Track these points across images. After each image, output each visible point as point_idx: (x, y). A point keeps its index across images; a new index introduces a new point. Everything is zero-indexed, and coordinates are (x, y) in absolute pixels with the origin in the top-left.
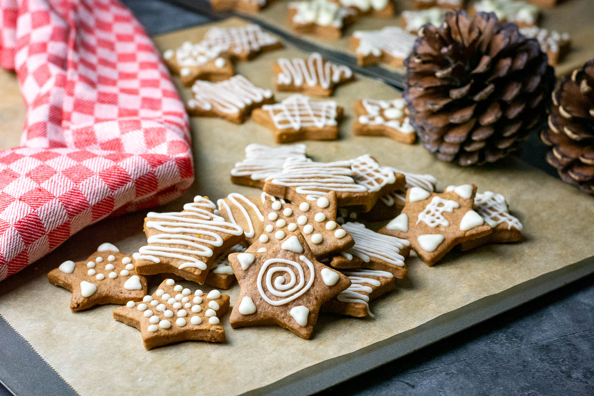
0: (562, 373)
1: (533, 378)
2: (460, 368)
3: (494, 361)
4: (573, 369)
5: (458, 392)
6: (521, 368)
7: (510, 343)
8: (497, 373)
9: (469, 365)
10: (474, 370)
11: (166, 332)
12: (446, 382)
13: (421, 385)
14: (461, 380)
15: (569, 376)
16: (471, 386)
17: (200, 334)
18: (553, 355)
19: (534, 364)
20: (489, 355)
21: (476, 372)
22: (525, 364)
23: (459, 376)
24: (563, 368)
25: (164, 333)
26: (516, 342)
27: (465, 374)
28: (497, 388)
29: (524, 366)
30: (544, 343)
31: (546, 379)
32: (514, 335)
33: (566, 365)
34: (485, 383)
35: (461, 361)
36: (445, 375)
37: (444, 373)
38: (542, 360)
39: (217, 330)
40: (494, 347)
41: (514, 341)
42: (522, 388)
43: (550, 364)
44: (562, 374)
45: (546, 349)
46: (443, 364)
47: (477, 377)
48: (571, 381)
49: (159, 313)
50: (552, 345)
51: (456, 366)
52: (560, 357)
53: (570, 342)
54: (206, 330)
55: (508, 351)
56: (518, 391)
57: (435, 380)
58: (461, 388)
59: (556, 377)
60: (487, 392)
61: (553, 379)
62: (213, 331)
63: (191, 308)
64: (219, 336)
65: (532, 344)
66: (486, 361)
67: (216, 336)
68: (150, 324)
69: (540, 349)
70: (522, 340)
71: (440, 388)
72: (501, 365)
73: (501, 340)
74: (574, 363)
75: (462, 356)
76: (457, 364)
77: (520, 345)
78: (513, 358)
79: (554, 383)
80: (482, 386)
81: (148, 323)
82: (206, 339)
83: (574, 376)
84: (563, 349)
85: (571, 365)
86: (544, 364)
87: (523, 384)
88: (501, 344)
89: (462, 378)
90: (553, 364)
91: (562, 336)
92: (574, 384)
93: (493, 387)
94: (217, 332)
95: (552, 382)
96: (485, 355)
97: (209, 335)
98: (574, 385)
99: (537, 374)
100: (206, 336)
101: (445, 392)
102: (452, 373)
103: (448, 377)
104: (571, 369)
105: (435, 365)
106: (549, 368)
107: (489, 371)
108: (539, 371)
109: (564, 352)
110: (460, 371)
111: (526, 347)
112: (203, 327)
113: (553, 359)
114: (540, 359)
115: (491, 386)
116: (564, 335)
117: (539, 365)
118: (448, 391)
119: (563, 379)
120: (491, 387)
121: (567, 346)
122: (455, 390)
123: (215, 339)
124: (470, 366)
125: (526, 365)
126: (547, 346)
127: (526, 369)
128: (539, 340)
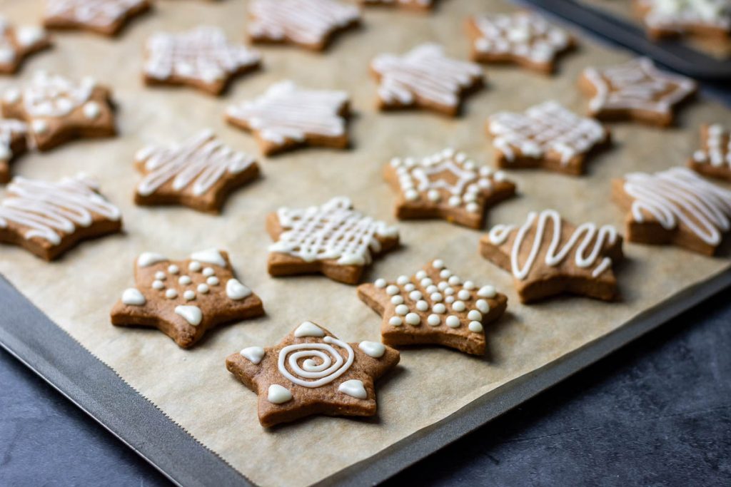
0: (707, 462)
1: (665, 465)
2: (567, 441)
3: (616, 436)
4: (722, 458)
5: (557, 476)
6: (651, 449)
7: (645, 412)
8: (616, 453)
9: (580, 438)
10: (587, 447)
11: (412, 330)
12: (544, 461)
13: (509, 461)
14: (565, 459)
15: (715, 468)
16: (577, 469)
17: (454, 340)
18: (701, 434)
19: (670, 445)
20: (612, 426)
21: (588, 451)
22: (658, 445)
23: (564, 453)
24: (710, 455)
25: (409, 329)
26: (654, 410)
27: (573, 450)
28: (611, 475)
29: (656, 447)
30: (692, 415)
31: (682, 468)
32: (652, 400)
33: (714, 450)
34: (596, 466)
35: (572, 431)
36: (545, 449)
37: (544, 447)
38: (683, 440)
39: (476, 340)
40: (621, 415)
41: (651, 409)
42: (646, 478)
43: (693, 447)
44: (705, 463)
45: (692, 424)
46: (545, 434)
47: (588, 456)
48: (716, 475)
49: (411, 303)
50: (703, 420)
51: (562, 438)
52: (709, 438)
53: (728, 417)
54: (462, 336)
55: (638, 422)
56: (640, 483)
57: (528, 456)
58: (562, 471)
59: (695, 467)
60: (595, 480)
61: (692, 469)
62: (470, 340)
63: (452, 303)
64: (478, 347)
65: (675, 415)
66: (604, 435)
67: (473, 347)
68: (395, 315)
69: (685, 423)
70: (662, 407)
71: (533, 468)
72: (625, 442)
73: (634, 406)
74: (726, 449)
75: (574, 424)
76: (564, 435)
77: (657, 415)
78: (644, 434)
79: (692, 475)
80: (591, 470)
81: (393, 313)
82: (460, 348)
83: (722, 467)
84: (716, 427)
85: (721, 451)
86: (684, 447)
87: (647, 473)
88: (632, 411)
89: (566, 457)
90: (696, 447)
91: (719, 408)
92: (719, 479)
93: (606, 474)
94: (476, 343)
95: (689, 474)
96: (606, 426)
97: (465, 344)
98: (718, 481)
99: (672, 460)
100: (461, 345)
101: (538, 474)
102: (555, 448)
103: (548, 453)
104: (720, 456)
105: (535, 434)
106: (689, 452)
107: (606, 449)
108: (676, 457)
109: (717, 431)
110: (566, 446)
111: (665, 419)
112: (460, 332)
113: (699, 440)
114: (680, 439)
115: (604, 471)
116: (721, 406)
117: (677, 447)
118: (542, 474)
119: (706, 471)
120: (604, 474)
121: (722, 423)
122: (553, 472)
123: (472, 351)
124: (582, 440)
125: (660, 446)
126: (695, 420)
127: (658, 450)
128: (685, 410)
